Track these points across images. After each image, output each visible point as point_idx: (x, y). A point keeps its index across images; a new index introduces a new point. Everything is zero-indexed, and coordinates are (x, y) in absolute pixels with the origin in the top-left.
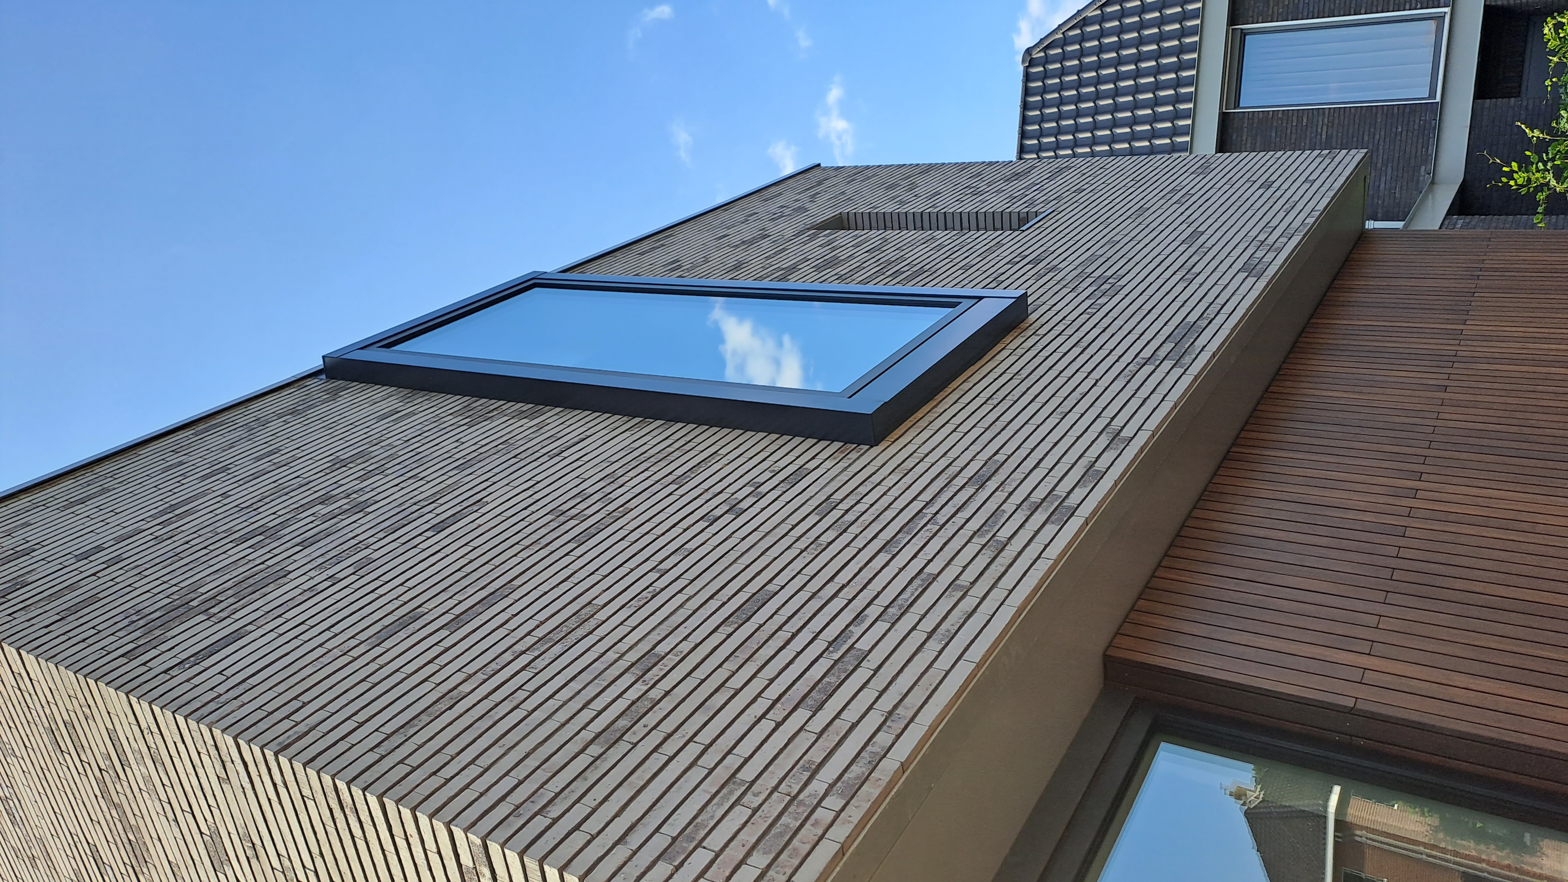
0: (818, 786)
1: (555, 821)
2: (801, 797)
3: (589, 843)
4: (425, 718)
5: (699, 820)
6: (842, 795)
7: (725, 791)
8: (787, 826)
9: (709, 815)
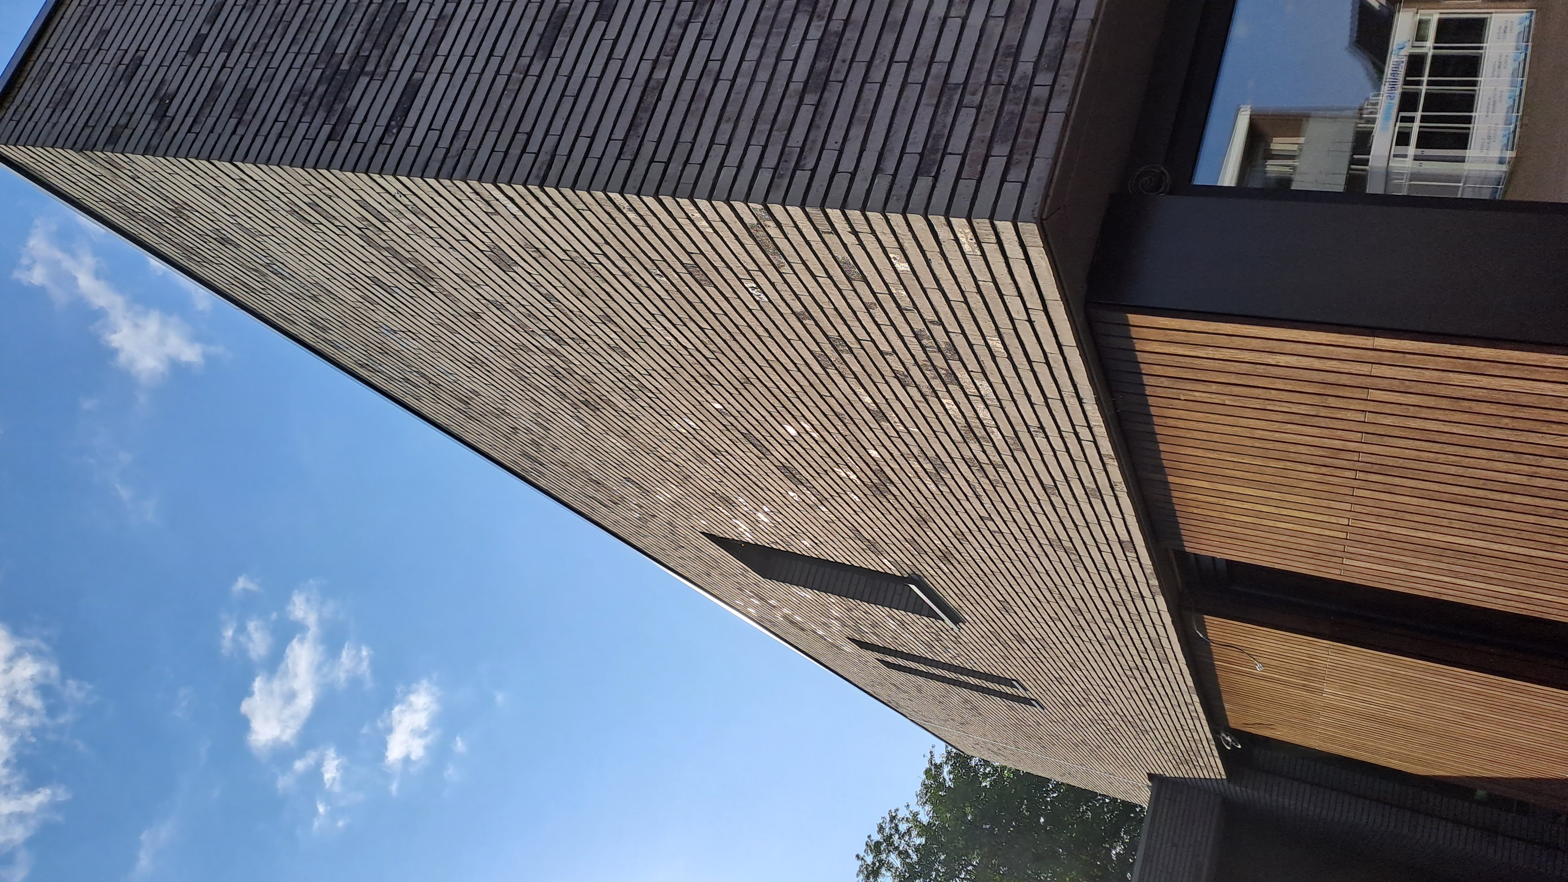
0: (1025, 68)
1: (814, 171)
2: (1014, 82)
3: (852, 180)
4: (644, 116)
5: (934, 132)
6: (1048, 69)
7: (944, 99)
8: (1012, 113)
9: (941, 125)
